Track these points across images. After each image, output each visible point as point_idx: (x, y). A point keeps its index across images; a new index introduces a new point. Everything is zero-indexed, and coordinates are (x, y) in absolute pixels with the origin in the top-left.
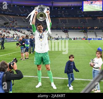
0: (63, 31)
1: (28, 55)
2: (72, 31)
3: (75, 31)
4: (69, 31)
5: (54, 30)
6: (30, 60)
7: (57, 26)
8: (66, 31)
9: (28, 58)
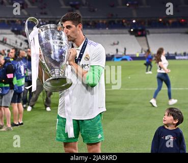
0: (131, 33)
1: (20, 113)
2: (161, 30)
3: (169, 30)
4: (150, 30)
5: (101, 31)
6: (28, 128)
7: (112, 15)
8: (140, 31)
9: (22, 124)
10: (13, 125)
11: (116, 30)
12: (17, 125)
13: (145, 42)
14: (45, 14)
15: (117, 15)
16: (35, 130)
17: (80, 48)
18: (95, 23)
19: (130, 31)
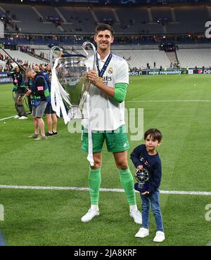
0: (161, 49)
2: (190, 46)
4: (179, 46)
6: (62, 137)
7: (143, 31)
8: (170, 46)
9: (56, 133)
10: (48, 134)
11: (147, 46)
12: (51, 135)
13: (175, 57)
14: (80, 30)
15: (148, 31)
16: (67, 139)
17: (105, 60)
18: (128, 39)
19: (160, 47)
